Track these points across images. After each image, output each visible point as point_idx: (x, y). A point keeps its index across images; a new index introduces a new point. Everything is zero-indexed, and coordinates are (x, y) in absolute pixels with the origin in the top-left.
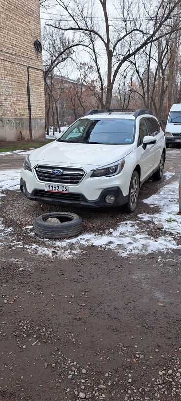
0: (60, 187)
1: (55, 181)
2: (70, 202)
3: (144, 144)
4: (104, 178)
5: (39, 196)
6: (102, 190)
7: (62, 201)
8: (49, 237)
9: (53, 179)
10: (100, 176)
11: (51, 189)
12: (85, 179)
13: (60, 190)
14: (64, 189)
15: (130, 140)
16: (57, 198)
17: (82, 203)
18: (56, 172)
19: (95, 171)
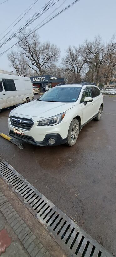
0: (20, 131)
3: (85, 102)
4: (47, 127)
6: (45, 135)
7: (23, 140)
10: (44, 125)
11: (17, 132)
12: (34, 127)
13: (20, 133)
14: (22, 132)
15: (75, 100)
16: (20, 137)
18: (18, 121)
19: (41, 121)
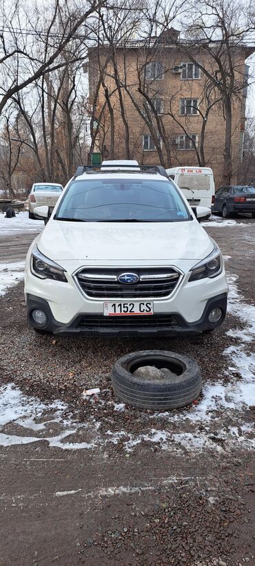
0: (137, 305)
1: (122, 296)
2: (155, 330)
4: (206, 280)
5: (87, 326)
6: (206, 302)
7: (140, 331)
8: (166, 407)
9: (120, 292)
11: (118, 311)
12: (183, 285)
13: (136, 311)
14: (143, 307)
16: (126, 327)
17: (178, 329)
18: (126, 278)
19: (194, 270)
